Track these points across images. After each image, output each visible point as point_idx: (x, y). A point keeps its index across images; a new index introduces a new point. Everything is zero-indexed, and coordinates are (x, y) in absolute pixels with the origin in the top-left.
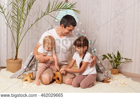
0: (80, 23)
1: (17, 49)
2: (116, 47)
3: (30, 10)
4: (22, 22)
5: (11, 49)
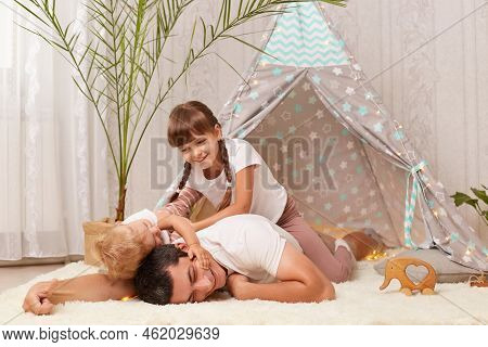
0: (356, 67)
1: (123, 181)
3: (166, 38)
5: (105, 190)
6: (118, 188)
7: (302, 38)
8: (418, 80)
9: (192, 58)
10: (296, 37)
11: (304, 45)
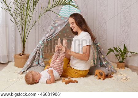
1: (24, 44)
2: (123, 40)
3: (35, 6)
4: (29, 18)
6: (23, 46)
7: (70, 9)
8: (103, 16)
9: (41, 15)
10: (68, 9)
11: (70, 11)
